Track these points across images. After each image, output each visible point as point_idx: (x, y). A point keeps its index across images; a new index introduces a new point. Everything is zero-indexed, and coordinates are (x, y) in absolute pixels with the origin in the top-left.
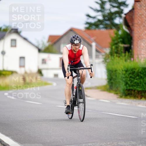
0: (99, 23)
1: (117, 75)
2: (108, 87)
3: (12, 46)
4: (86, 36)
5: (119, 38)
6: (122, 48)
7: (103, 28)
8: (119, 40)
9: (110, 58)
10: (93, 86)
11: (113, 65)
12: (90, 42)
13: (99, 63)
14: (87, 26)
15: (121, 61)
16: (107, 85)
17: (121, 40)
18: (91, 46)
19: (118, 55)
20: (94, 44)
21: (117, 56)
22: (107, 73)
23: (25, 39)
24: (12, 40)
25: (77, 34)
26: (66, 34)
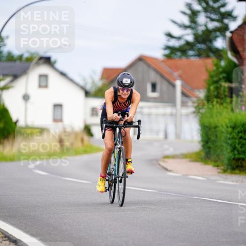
0: (187, 47)
1: (219, 135)
2: (203, 154)
3: (40, 86)
4: (165, 69)
5: (222, 73)
6: (227, 90)
7: (194, 56)
8: (221, 76)
9: (206, 107)
10: (178, 152)
11: (212, 117)
12: (172, 80)
13: (187, 115)
14: (167, 52)
15: (226, 110)
16: (201, 151)
17: (224, 75)
18: (174, 86)
19: (219, 100)
20: (178, 83)
21: (217, 102)
22: (201, 130)
23: (63, 74)
24: (41, 76)
25: (149, 66)
26: (132, 65)
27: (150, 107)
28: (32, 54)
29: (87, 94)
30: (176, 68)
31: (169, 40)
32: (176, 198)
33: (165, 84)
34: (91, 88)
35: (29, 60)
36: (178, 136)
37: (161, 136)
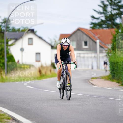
0: (102, 23)
1: (119, 67)
2: (111, 77)
3: (29, 44)
4: (91, 34)
7: (106, 27)
9: (112, 53)
10: (98, 76)
11: (115, 58)
12: (95, 40)
13: (103, 57)
14: (92, 26)
16: (110, 75)
18: (96, 43)
20: (98, 41)
22: (110, 65)
23: (40, 38)
24: (29, 39)
25: (83, 33)
26: (74, 33)
27: (84, 54)
28: (25, 28)
29: (52, 47)
30: (97, 34)
31: (93, 20)
32: (98, 99)
33: (91, 41)
34: (54, 44)
35: (23, 31)
36: (98, 68)
37: (90, 68)
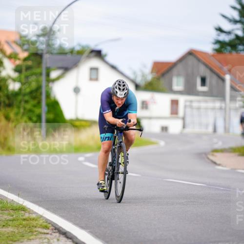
0: (237, 42)
3: (91, 79)
4: (215, 63)
7: (243, 50)
10: (227, 146)
12: (222, 75)
13: (236, 109)
14: (217, 46)
18: (223, 80)
20: (228, 77)
23: (113, 67)
24: (92, 69)
25: (199, 60)
26: (182, 60)
27: (199, 101)
28: (83, 47)
29: (137, 87)
30: (226, 63)
31: (219, 35)
32: (224, 192)
33: (215, 78)
34: (141, 81)
35: (80, 53)
36: (226, 130)
37: (210, 129)
